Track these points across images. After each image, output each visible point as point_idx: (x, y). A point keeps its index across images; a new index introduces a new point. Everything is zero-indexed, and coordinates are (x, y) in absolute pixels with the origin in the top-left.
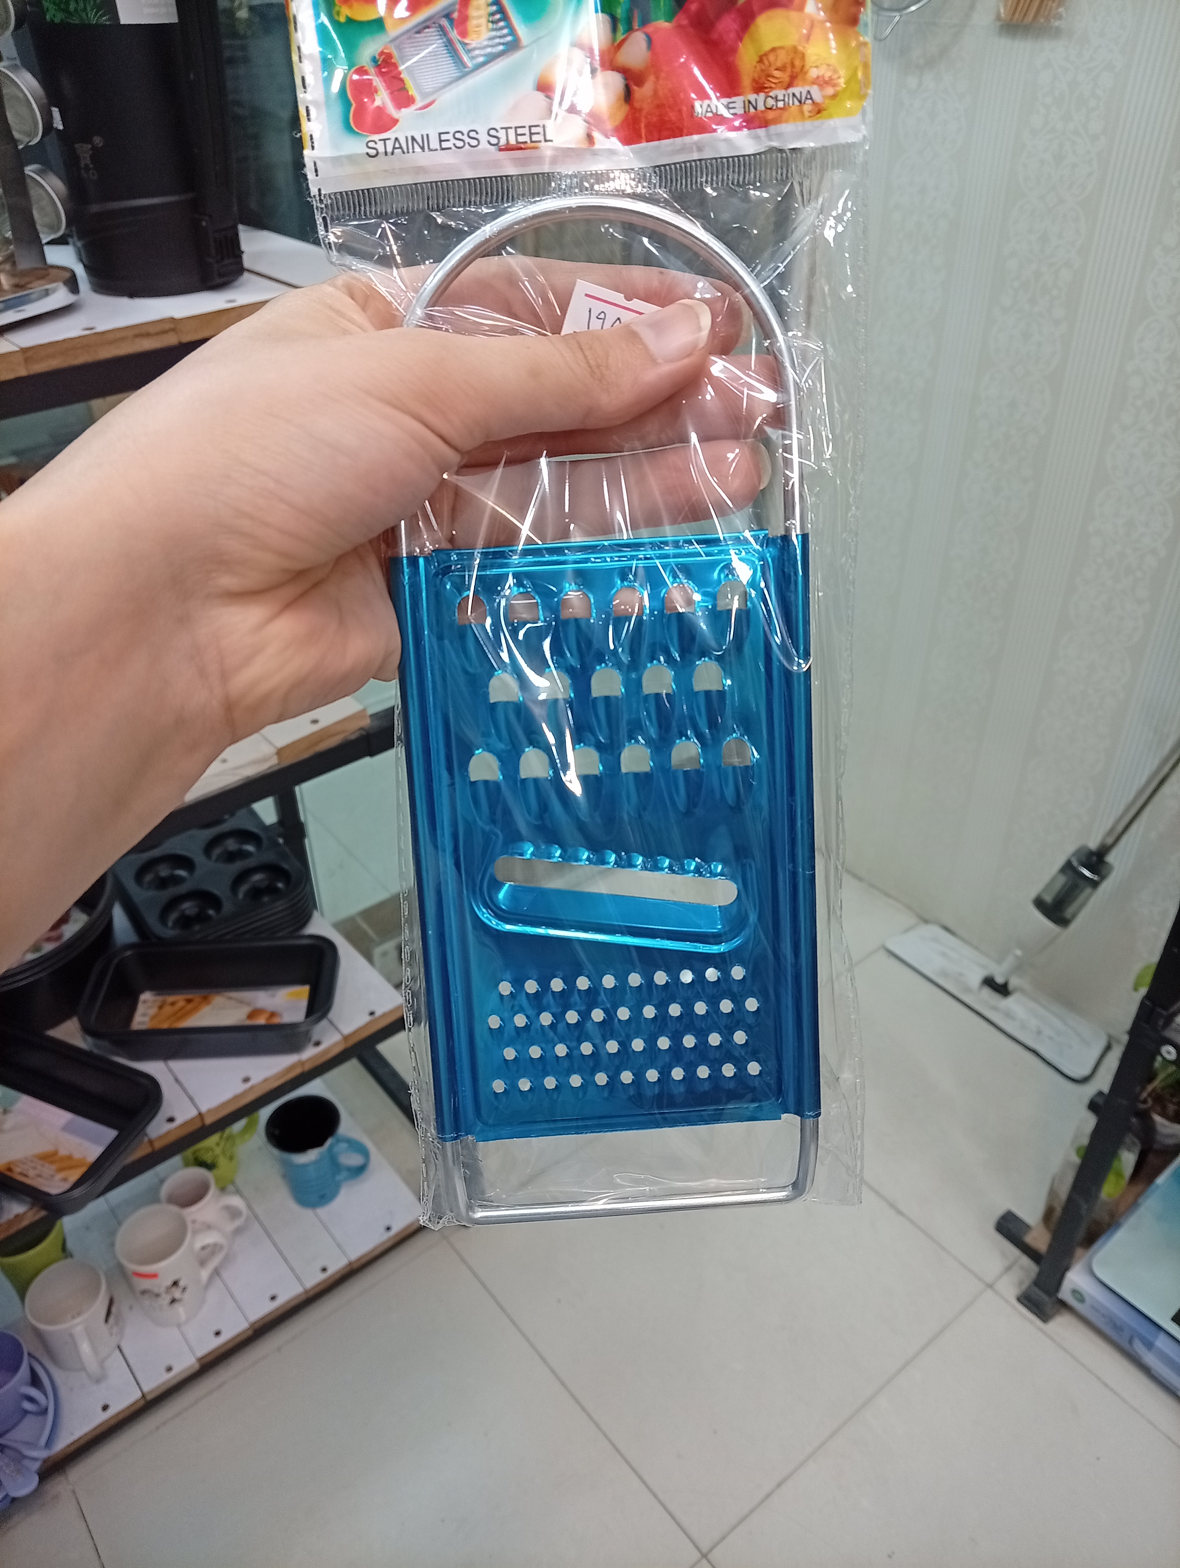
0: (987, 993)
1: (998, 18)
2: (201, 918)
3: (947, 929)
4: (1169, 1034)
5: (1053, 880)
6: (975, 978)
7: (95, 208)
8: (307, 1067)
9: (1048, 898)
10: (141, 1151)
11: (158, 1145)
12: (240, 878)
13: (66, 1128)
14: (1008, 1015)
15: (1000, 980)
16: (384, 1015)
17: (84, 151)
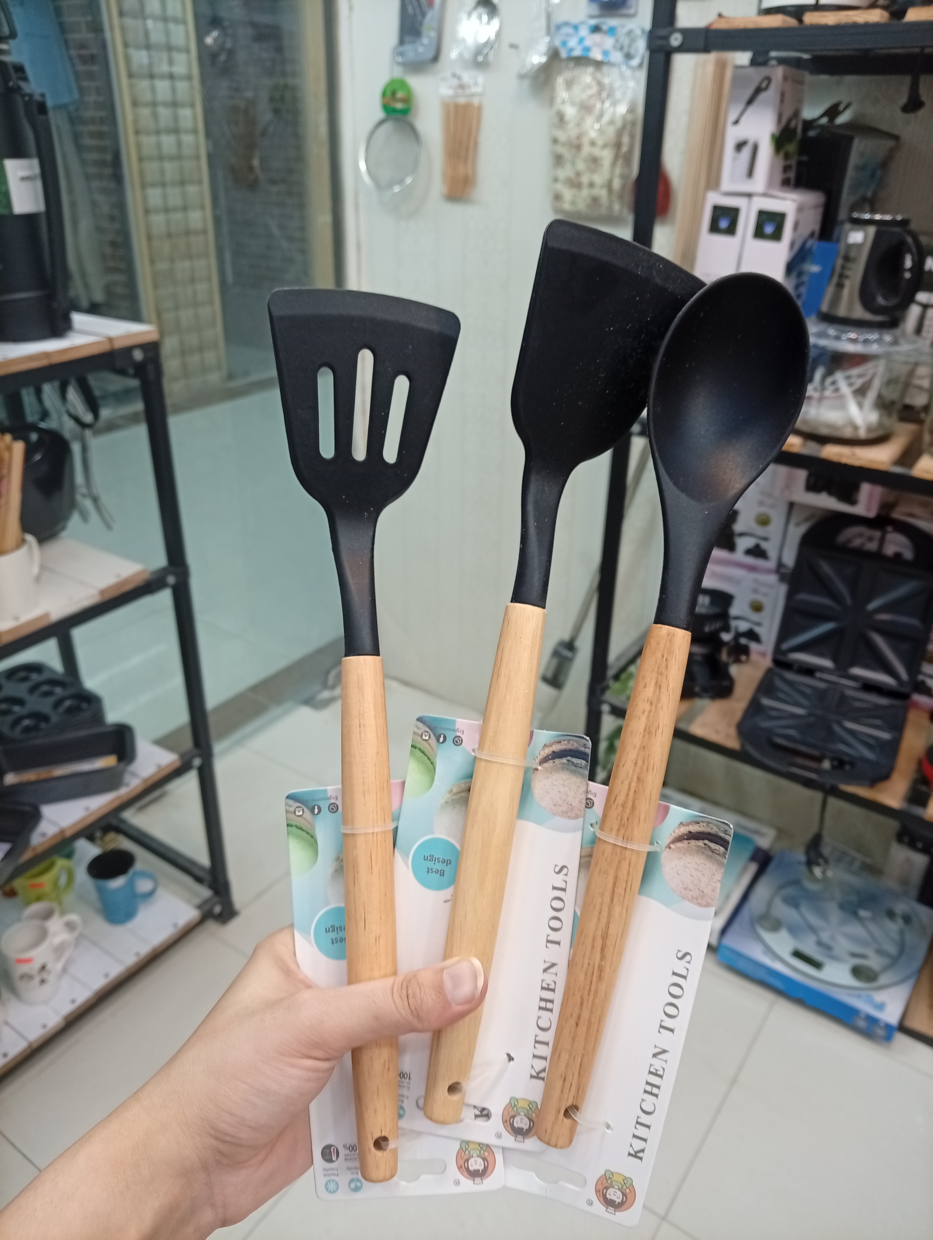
1: (443, 194)
4: (604, 698)
5: (550, 662)
9: (549, 675)
12: (58, 704)
16: (167, 766)
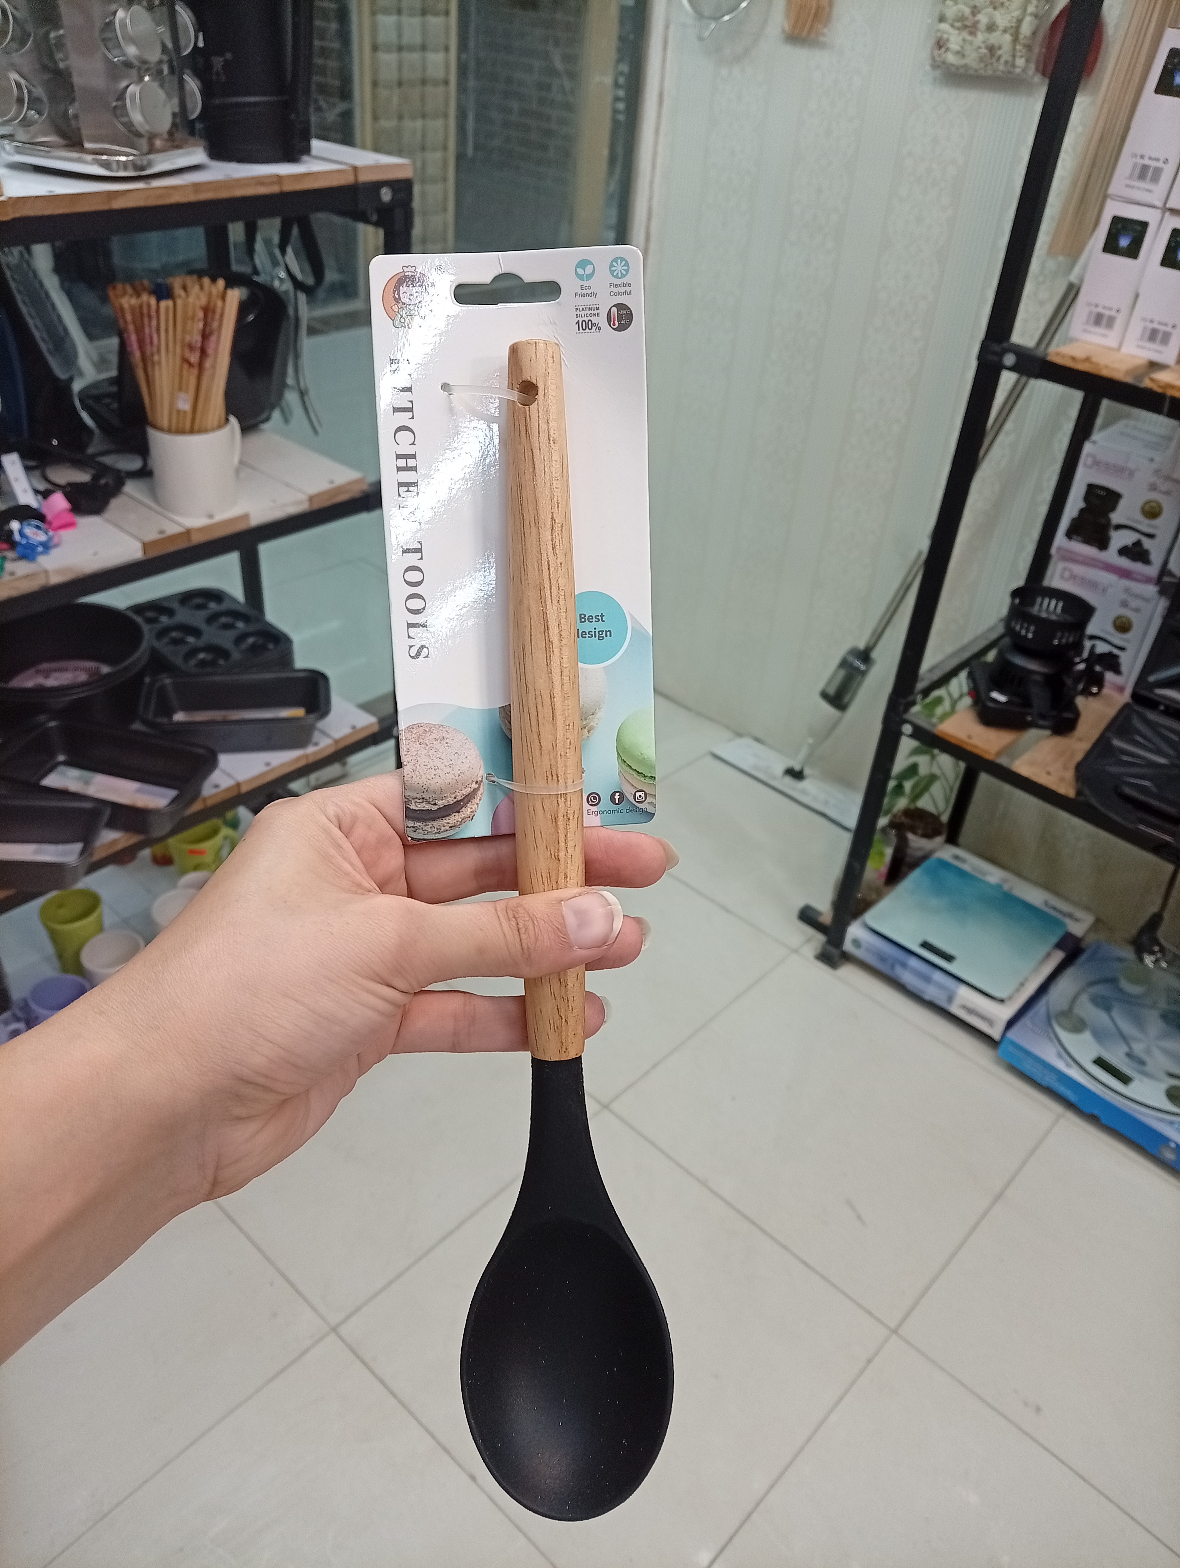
0: (788, 780)
1: (783, 31)
2: (212, 663)
3: (757, 740)
4: (907, 716)
5: (835, 674)
6: (779, 768)
7: (217, 101)
8: (311, 760)
9: (832, 691)
10: (197, 807)
11: (210, 803)
12: (240, 639)
13: (138, 791)
14: (804, 792)
15: (797, 768)
16: (363, 729)
17: (218, 62)
